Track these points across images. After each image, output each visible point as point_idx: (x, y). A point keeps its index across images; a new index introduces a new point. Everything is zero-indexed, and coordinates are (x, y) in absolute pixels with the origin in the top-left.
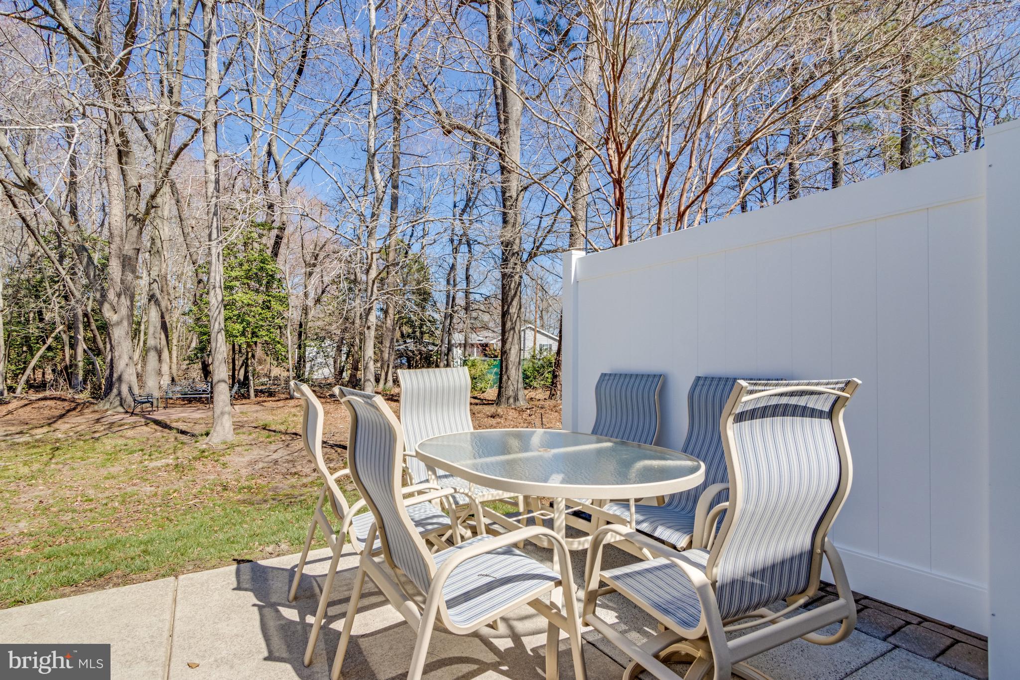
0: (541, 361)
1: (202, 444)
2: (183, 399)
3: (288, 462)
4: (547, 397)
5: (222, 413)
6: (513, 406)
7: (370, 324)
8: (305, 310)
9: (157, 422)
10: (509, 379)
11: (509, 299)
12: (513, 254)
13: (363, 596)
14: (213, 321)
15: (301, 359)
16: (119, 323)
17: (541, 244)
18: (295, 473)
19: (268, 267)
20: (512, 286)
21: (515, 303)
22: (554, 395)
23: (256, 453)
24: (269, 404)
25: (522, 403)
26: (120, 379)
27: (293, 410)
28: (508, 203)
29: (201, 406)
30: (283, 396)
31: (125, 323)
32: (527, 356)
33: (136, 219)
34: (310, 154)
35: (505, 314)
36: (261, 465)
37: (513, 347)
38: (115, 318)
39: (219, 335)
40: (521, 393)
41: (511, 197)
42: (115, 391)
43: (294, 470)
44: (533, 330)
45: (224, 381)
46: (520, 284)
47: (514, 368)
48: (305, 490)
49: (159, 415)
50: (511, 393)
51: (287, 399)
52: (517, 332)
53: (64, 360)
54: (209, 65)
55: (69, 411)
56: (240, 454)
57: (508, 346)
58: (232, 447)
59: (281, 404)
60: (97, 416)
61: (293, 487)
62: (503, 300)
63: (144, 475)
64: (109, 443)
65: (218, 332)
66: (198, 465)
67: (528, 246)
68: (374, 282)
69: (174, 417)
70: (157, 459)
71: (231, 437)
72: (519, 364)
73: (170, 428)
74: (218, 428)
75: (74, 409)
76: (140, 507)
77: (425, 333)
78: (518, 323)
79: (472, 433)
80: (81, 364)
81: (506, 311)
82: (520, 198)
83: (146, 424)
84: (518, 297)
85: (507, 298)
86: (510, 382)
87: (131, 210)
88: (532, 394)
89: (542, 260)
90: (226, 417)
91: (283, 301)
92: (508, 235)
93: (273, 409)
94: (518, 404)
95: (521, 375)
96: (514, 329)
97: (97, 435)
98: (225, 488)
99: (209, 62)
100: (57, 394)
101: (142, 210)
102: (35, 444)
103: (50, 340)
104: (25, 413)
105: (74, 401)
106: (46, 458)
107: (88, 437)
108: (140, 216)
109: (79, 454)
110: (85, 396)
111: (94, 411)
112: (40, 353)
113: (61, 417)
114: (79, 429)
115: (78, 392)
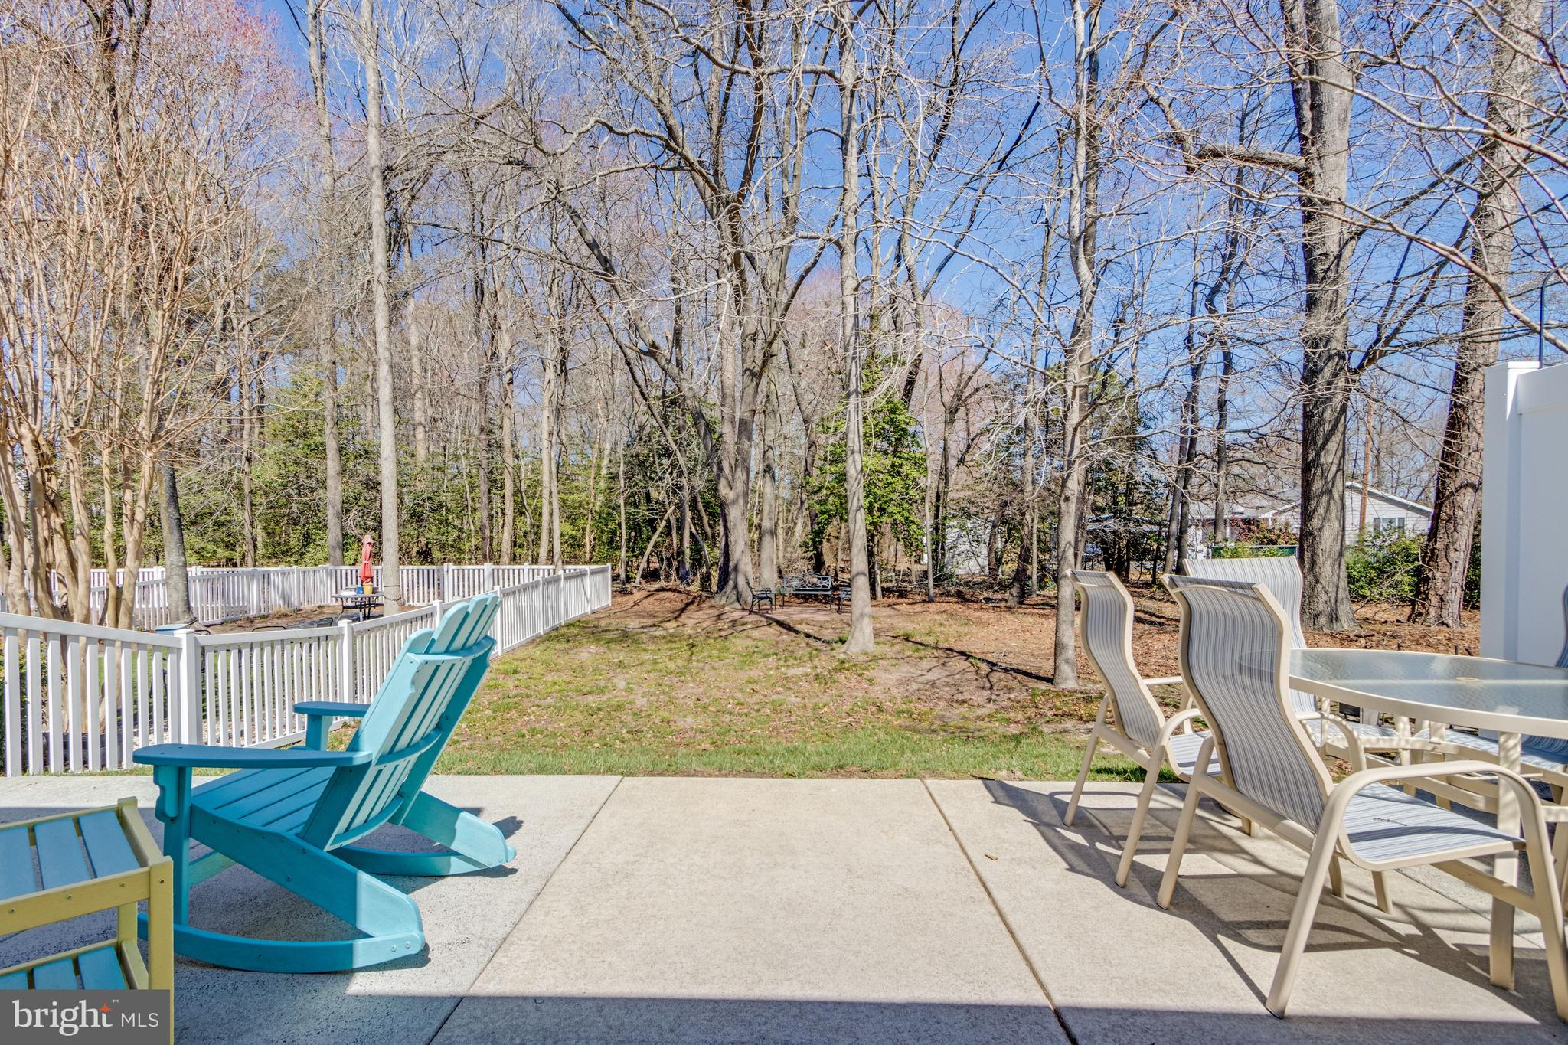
0: (1385, 552)
1: (840, 652)
2: (797, 596)
3: (950, 685)
4: (1403, 618)
5: (862, 615)
6: (1326, 631)
7: (1068, 493)
8: (945, 475)
9: (780, 624)
10: (1317, 581)
11: (1320, 440)
12: (1330, 358)
13: (1143, 838)
14: (851, 496)
15: (938, 546)
16: (735, 501)
17: (1397, 331)
18: (963, 702)
19: (900, 417)
20: (1327, 415)
21: (1332, 446)
22: (1420, 614)
23: (905, 670)
24: (903, 608)
25: (1346, 625)
26: (736, 569)
27: (938, 617)
28: (1319, 268)
29: (820, 606)
30: (918, 598)
31: (742, 501)
32: (1351, 539)
33: (752, 374)
34: (956, 246)
35: (1308, 467)
36: (915, 686)
37: (1326, 525)
38: (731, 496)
39: (858, 515)
40: (1345, 609)
41: (1326, 255)
42: (731, 583)
43: (960, 697)
44: (1360, 491)
46: (1344, 409)
47: (1329, 562)
48: (984, 724)
49: (778, 614)
50: (1321, 607)
51: (924, 601)
52: (1336, 497)
53: (671, 546)
54: (848, 166)
55: (687, 605)
56: (886, 670)
57: (1315, 524)
58: (874, 659)
59: (918, 608)
60: (715, 612)
61: (964, 718)
62: (1305, 440)
63: (787, 684)
64: (739, 643)
65: (857, 511)
66: (840, 677)
67: (1363, 339)
68: (1075, 430)
69: (796, 618)
70: (793, 666)
71: (871, 648)
72: (1341, 554)
73: (797, 632)
74: (857, 634)
75: (692, 603)
76: (793, 718)
77: (1136, 504)
78: (1339, 483)
79: (1304, 653)
80: (688, 552)
81: (1313, 461)
82: (1347, 252)
83: (769, 625)
84: (1338, 436)
85: (1314, 439)
86: (1319, 588)
87: (749, 364)
88: (1367, 612)
89: (1395, 361)
90: (866, 620)
91: (918, 464)
92: (1318, 324)
93: (909, 614)
94: (1337, 627)
95: (1344, 574)
96: (1329, 492)
97: (723, 633)
98: (880, 709)
99: (848, 162)
100: (671, 585)
101: (759, 361)
102: (671, 639)
103: (663, 523)
104: (649, 605)
105: (688, 593)
106: (686, 655)
107: (715, 635)
108: (757, 369)
109: (715, 653)
110: (695, 588)
111: (712, 607)
112: (655, 538)
113: (683, 610)
114: (704, 625)
115: (688, 584)
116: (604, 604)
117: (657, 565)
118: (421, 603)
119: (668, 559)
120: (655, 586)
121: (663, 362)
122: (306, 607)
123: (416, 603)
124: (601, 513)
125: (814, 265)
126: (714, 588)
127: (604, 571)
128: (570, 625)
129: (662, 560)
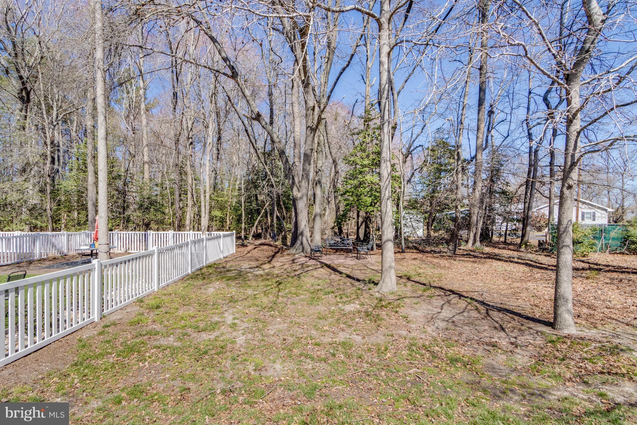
1: (375, 292)
3: (466, 324)
5: (390, 267)
9: (329, 266)
14: (384, 190)
16: (301, 198)
18: (492, 345)
26: (302, 234)
27: (414, 262)
31: (305, 198)
33: (312, 129)
38: (299, 195)
42: (299, 242)
45: (391, 240)
51: (400, 252)
53: (267, 222)
55: (276, 253)
56: (411, 307)
58: (400, 298)
60: (291, 258)
64: (307, 281)
65: (388, 199)
71: (395, 288)
73: (340, 273)
74: (386, 280)
75: (278, 252)
80: (275, 225)
83: (322, 267)
87: (310, 124)
100: (267, 241)
101: (315, 122)
102: (267, 276)
103: (263, 211)
104: (256, 253)
105: (276, 247)
106: (275, 290)
107: (293, 274)
108: (314, 126)
109: (293, 290)
110: (279, 243)
111: (289, 254)
112: (259, 218)
113: (273, 256)
114: (285, 267)
115: (275, 241)
116: (231, 252)
117: (260, 231)
118: (136, 251)
119: (266, 228)
120: (258, 242)
121: (264, 123)
122: (72, 253)
123: (133, 251)
124: (235, 206)
125: (348, 66)
126: (289, 244)
127: (232, 235)
128: (209, 266)
129: (262, 229)
